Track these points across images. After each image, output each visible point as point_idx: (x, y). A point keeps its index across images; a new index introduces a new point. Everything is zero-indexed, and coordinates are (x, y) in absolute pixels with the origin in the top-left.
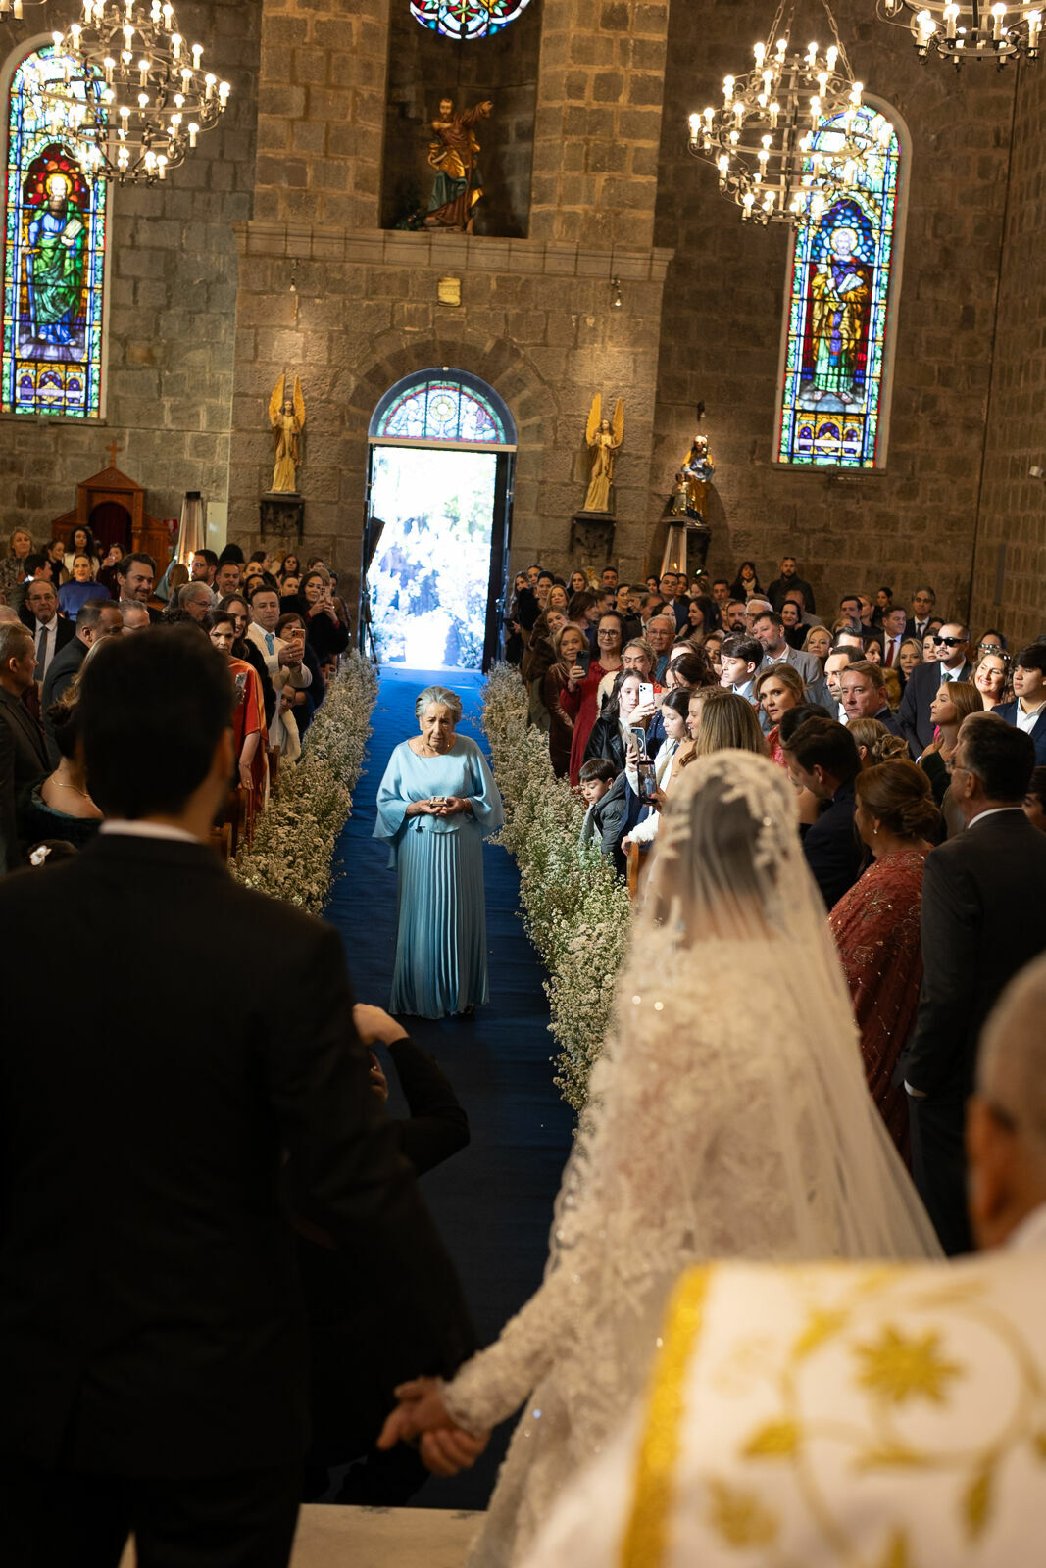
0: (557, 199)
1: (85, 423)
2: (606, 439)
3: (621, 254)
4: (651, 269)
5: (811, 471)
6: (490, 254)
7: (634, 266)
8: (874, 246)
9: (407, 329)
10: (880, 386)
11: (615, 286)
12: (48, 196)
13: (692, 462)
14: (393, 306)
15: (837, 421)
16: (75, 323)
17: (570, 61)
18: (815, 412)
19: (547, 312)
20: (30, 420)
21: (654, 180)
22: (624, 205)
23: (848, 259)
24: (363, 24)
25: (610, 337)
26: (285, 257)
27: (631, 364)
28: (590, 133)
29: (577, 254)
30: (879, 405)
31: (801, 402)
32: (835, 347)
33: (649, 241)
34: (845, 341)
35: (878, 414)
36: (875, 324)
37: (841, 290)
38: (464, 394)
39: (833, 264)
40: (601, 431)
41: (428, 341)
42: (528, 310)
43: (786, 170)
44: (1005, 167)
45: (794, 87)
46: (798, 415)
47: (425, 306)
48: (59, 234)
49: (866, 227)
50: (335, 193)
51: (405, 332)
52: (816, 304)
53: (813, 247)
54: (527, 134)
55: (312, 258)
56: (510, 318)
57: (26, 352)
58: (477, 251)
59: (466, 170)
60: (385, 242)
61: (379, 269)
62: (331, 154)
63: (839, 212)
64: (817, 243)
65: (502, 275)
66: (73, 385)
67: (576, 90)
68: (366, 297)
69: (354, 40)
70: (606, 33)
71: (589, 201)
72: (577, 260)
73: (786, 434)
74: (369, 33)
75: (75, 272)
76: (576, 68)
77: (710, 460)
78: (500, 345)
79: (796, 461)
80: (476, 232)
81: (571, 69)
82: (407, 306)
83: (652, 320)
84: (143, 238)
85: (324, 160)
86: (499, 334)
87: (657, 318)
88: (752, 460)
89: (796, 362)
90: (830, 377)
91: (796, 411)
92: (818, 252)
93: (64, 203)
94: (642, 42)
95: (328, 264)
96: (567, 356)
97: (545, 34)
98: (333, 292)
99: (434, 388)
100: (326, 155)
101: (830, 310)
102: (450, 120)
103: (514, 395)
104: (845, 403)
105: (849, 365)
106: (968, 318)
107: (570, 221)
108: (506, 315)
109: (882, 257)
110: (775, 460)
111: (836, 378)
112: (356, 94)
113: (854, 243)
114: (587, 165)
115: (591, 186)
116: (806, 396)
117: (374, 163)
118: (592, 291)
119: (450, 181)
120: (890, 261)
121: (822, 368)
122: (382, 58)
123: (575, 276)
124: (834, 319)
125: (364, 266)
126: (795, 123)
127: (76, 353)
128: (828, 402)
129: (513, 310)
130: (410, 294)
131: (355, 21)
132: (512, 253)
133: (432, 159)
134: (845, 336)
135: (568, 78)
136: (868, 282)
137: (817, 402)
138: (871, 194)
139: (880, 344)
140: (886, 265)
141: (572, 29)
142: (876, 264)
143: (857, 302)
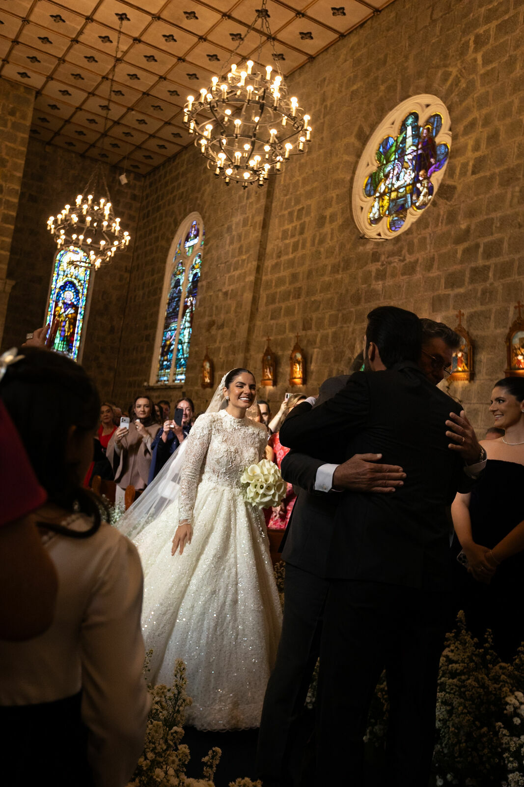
4: (4, 288)
8: (79, 299)
10: (78, 350)
21: (8, 254)
23: (69, 302)
30: (78, 356)
32: (63, 334)
33: (4, 276)
34: (66, 332)
37: (66, 313)
39: (64, 303)
44: (128, 279)
49: (77, 292)
52: (57, 317)
53: (57, 296)
64: (59, 295)
83: (3, 307)
87: (6, 307)
90: (60, 345)
92: (59, 298)
94: (8, 201)
101: (62, 320)
105: (67, 341)
106: (112, 330)
109: (82, 304)
111: (62, 345)
113: (72, 297)
120: (85, 305)
121: (57, 341)
124: (63, 324)
134: (67, 330)
136: (76, 312)
138: (79, 281)
139: (79, 335)
140: (83, 307)
142: (80, 306)
143: (71, 318)
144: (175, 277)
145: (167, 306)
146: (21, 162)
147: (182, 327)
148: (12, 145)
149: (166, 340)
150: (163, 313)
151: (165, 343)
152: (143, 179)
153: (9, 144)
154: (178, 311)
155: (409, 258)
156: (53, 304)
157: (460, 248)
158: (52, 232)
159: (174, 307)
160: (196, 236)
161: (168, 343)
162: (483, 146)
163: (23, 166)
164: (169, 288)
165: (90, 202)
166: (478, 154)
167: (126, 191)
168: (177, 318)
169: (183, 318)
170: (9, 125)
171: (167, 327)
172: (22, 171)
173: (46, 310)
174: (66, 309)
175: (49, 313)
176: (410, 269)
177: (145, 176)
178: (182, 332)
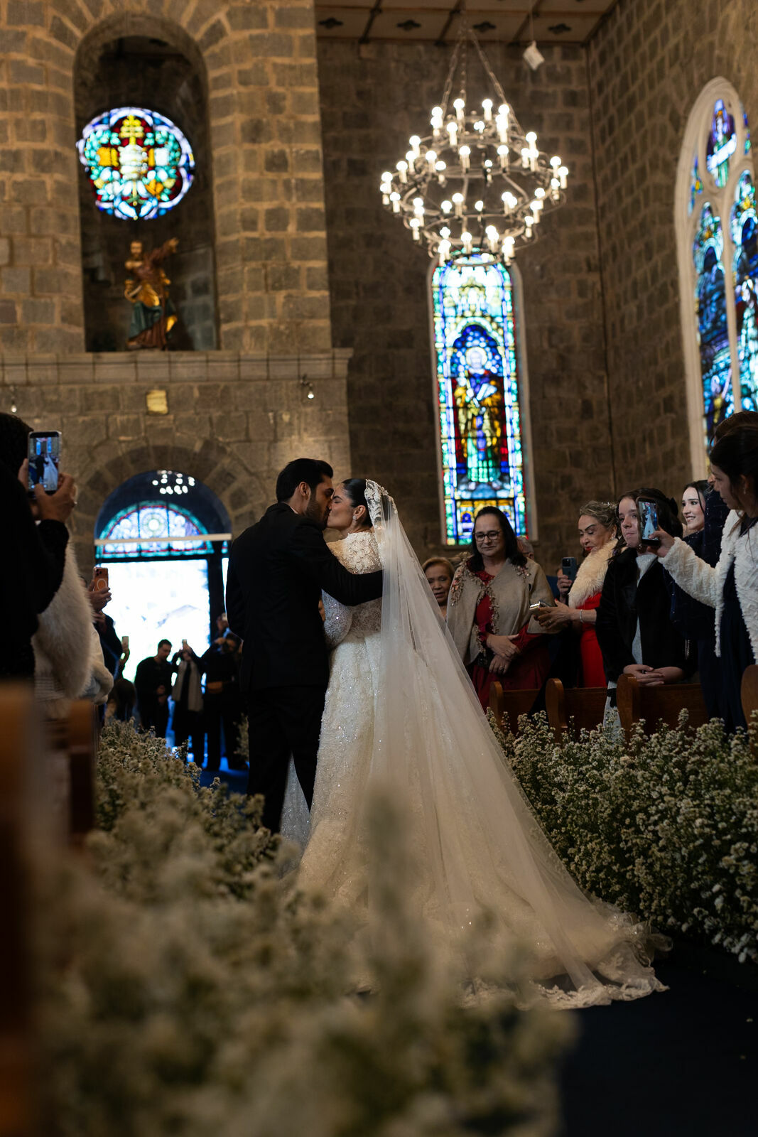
0: (243, 317)
3: (307, 356)
4: (334, 368)
6: (187, 366)
7: (319, 367)
8: (501, 359)
9: (122, 438)
10: (523, 473)
11: (305, 383)
14: (107, 419)
17: (242, 200)
18: (472, 500)
19: (247, 413)
21: (326, 293)
22: (303, 317)
23: (481, 372)
24: (57, 182)
25: (306, 430)
26: (4, 385)
27: (326, 451)
28: (267, 258)
29: (268, 360)
30: (525, 488)
31: (459, 493)
32: (481, 444)
33: (328, 344)
34: (488, 439)
35: (525, 496)
36: (511, 423)
37: (479, 397)
38: (172, 510)
39: (470, 377)
41: (143, 449)
42: (229, 412)
44: (598, 286)
46: (458, 504)
47: (135, 416)
49: (492, 345)
50: (44, 326)
51: (120, 442)
52: (461, 412)
53: (452, 364)
55: (28, 384)
56: (215, 420)
58: (179, 365)
59: (160, 300)
60: (94, 364)
61: (91, 388)
62: (37, 293)
63: (468, 335)
64: (454, 361)
65: (203, 384)
67: (250, 224)
68: (81, 413)
69: (49, 196)
70: (271, 176)
71: (273, 315)
72: (268, 365)
73: (450, 521)
74: (62, 189)
76: (248, 205)
78: (208, 444)
79: (461, 542)
80: (174, 350)
81: (244, 207)
82: (119, 418)
83: (341, 410)
85: (31, 299)
86: (206, 434)
87: (345, 409)
88: (426, 544)
89: (450, 460)
90: (481, 470)
91: (456, 501)
92: (457, 368)
94: (302, 181)
95: (44, 388)
96: (269, 449)
97: (217, 181)
98: (51, 411)
99: (144, 507)
100: (33, 294)
101: (473, 415)
102: (141, 258)
103: (224, 489)
104: (495, 490)
105: (495, 458)
106: (587, 409)
107: (258, 334)
108: (210, 420)
109: (509, 368)
110: (444, 542)
111: (486, 470)
112: (55, 241)
113: (485, 358)
114: (266, 286)
115: (272, 302)
116: (463, 487)
117: (77, 300)
118: (284, 391)
119: (148, 310)
120: (516, 370)
121: (473, 462)
123: (268, 379)
124: (477, 422)
125: (76, 387)
128: (482, 490)
129: (216, 414)
130: (121, 407)
131: (49, 180)
132: (210, 364)
133: (128, 293)
134: (488, 434)
135: (242, 214)
136: (500, 390)
137: (472, 491)
138: (492, 319)
139: (518, 438)
140: (513, 374)
141: (241, 174)
142: (505, 374)
143: (493, 407)
144: (701, 246)
145: (697, 319)
146: (312, 90)
147: (742, 356)
148: (286, 61)
150: (692, 337)
151: (712, 405)
152: (583, 52)
153: (279, 60)
154: (725, 323)
156: (446, 386)
158: (396, 209)
159: (712, 316)
160: (728, 136)
161: (718, 402)
163: (316, 98)
164: (694, 277)
165: (460, 115)
167: (550, 90)
168: (726, 338)
169: (739, 333)
170: (271, 18)
171: (707, 366)
172: (317, 109)
173: (435, 402)
174: (476, 387)
175: (443, 406)
177: (585, 45)
178: (744, 368)
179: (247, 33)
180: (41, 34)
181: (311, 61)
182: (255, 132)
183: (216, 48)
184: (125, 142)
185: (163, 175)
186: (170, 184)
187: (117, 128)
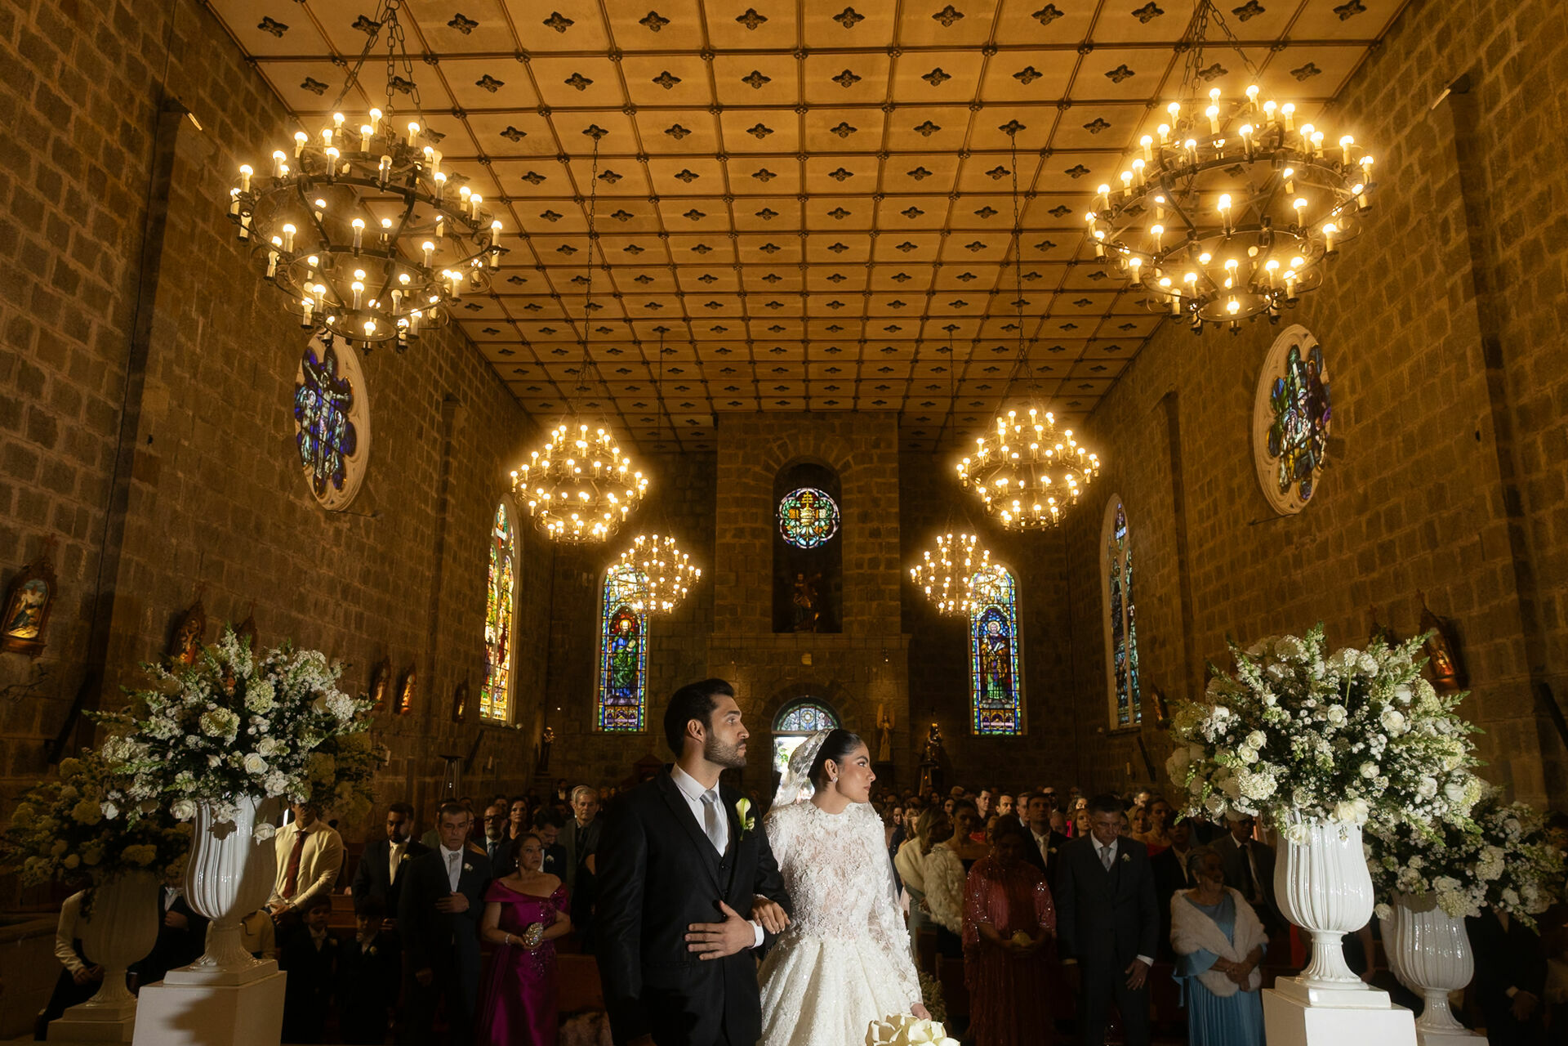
0: (854, 615)
1: (638, 734)
2: (887, 725)
3: (887, 637)
4: (900, 646)
5: (991, 737)
6: (825, 641)
7: (893, 643)
8: (1008, 629)
9: (787, 678)
10: (1020, 696)
11: (885, 653)
12: (620, 629)
13: (931, 736)
14: (781, 668)
15: (1001, 713)
16: (633, 687)
17: (856, 553)
18: (990, 709)
19: (854, 667)
20: (611, 734)
21: (899, 603)
22: (887, 615)
23: (997, 635)
24: (761, 544)
25: (885, 677)
26: (729, 648)
27: (896, 689)
28: (868, 584)
29: (866, 639)
30: (1021, 704)
31: (982, 704)
32: (995, 677)
33: (899, 631)
34: (1000, 675)
35: (1020, 709)
36: (1013, 665)
37: (995, 650)
38: (817, 710)
39: (990, 638)
40: (884, 721)
41: (798, 684)
42: (845, 666)
43: (958, 591)
44: (1066, 589)
45: (957, 553)
46: (981, 711)
47: (795, 667)
48: (625, 647)
49: (1004, 620)
50: (751, 618)
51: (787, 680)
52: (984, 658)
53: (980, 631)
54: (839, 588)
55: (742, 648)
56: (836, 671)
57: (610, 702)
59: (811, 604)
60: (775, 639)
61: (773, 652)
62: (749, 601)
63: (990, 614)
64: (981, 629)
65: (831, 650)
66: (632, 716)
67: (859, 565)
68: (768, 665)
69: (758, 551)
70: (871, 540)
71: (870, 614)
72: (866, 642)
73: (976, 721)
74: (764, 547)
75: (633, 664)
76: (859, 556)
77: (939, 734)
78: (832, 684)
79: (983, 733)
80: (818, 632)
81: (857, 557)
82: (787, 668)
83: (904, 669)
84: (664, 646)
85: (746, 604)
86: (832, 678)
87: (907, 666)
88: (961, 735)
89: (977, 685)
90: (995, 692)
91: (980, 709)
92: (982, 633)
93: (628, 632)
94: (889, 543)
95: (749, 651)
96: (864, 687)
97: (844, 542)
98: (752, 663)
99: (803, 708)
100: (747, 602)
101: (991, 660)
102: (803, 582)
103: (840, 707)
104: (1003, 704)
105: (1003, 685)
106: (1058, 660)
107: (862, 624)
108: (834, 669)
109: (1013, 633)
110: (972, 733)
111: (998, 693)
112: (759, 574)
113: (999, 628)
114: (867, 599)
115: (870, 608)
116: (984, 702)
117: (769, 604)
118: (873, 657)
119: (805, 609)
120: (1017, 635)
121: (990, 687)
122: (770, 557)
123: (866, 649)
124: (993, 664)
125: (766, 650)
126: (959, 572)
127: (633, 701)
128: (995, 704)
129: (837, 667)
130: (788, 662)
131: (758, 543)
132: (835, 640)
133: (795, 601)
134: (1000, 671)
135: (856, 561)
136: (1008, 646)
137: (989, 704)
138: (1004, 605)
139: (1017, 675)
140: (1015, 637)
141: (856, 540)
142: (1011, 638)
143: (1003, 656)
144: (1113, 579)
146: (895, 495)
147: (1130, 646)
148: (883, 481)
149: (1120, 665)
150: (1109, 630)
151: (1118, 670)
153: (879, 480)
154: (1123, 625)
155: (1320, 537)
156: (976, 642)
157: (1364, 519)
159: (1118, 620)
160: (1124, 525)
161: (1121, 669)
162: (1359, 388)
164: (1109, 597)
166: (1356, 397)
168: (1124, 634)
169: (1129, 634)
170: (875, 459)
171: (1116, 647)
173: (969, 653)
174: (994, 644)
175: (974, 655)
176: (1322, 551)
178: (1131, 653)
179: (862, 466)
180: (758, 469)
181: (895, 480)
182: (864, 517)
183: (846, 474)
184: (803, 506)
185: (823, 523)
186: (826, 528)
187: (800, 498)
